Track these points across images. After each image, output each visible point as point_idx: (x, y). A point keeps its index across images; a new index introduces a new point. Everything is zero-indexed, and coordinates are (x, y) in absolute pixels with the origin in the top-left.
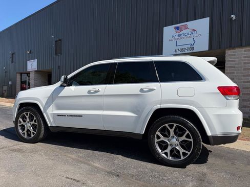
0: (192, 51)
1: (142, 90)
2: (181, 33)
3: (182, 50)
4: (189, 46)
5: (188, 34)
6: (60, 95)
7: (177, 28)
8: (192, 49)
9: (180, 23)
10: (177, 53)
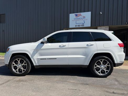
0: (83, 27)
1: (87, 45)
2: (78, 17)
3: (79, 26)
4: (82, 24)
5: (81, 18)
6: (42, 48)
7: (76, 15)
8: (83, 25)
9: (77, 13)
10: (76, 27)
